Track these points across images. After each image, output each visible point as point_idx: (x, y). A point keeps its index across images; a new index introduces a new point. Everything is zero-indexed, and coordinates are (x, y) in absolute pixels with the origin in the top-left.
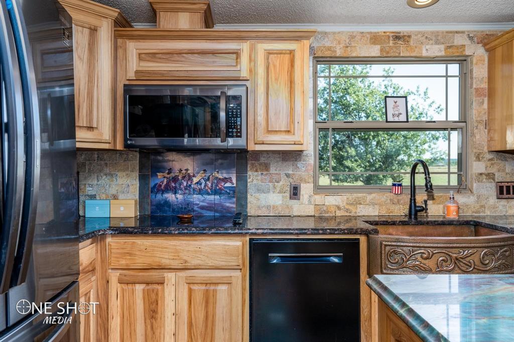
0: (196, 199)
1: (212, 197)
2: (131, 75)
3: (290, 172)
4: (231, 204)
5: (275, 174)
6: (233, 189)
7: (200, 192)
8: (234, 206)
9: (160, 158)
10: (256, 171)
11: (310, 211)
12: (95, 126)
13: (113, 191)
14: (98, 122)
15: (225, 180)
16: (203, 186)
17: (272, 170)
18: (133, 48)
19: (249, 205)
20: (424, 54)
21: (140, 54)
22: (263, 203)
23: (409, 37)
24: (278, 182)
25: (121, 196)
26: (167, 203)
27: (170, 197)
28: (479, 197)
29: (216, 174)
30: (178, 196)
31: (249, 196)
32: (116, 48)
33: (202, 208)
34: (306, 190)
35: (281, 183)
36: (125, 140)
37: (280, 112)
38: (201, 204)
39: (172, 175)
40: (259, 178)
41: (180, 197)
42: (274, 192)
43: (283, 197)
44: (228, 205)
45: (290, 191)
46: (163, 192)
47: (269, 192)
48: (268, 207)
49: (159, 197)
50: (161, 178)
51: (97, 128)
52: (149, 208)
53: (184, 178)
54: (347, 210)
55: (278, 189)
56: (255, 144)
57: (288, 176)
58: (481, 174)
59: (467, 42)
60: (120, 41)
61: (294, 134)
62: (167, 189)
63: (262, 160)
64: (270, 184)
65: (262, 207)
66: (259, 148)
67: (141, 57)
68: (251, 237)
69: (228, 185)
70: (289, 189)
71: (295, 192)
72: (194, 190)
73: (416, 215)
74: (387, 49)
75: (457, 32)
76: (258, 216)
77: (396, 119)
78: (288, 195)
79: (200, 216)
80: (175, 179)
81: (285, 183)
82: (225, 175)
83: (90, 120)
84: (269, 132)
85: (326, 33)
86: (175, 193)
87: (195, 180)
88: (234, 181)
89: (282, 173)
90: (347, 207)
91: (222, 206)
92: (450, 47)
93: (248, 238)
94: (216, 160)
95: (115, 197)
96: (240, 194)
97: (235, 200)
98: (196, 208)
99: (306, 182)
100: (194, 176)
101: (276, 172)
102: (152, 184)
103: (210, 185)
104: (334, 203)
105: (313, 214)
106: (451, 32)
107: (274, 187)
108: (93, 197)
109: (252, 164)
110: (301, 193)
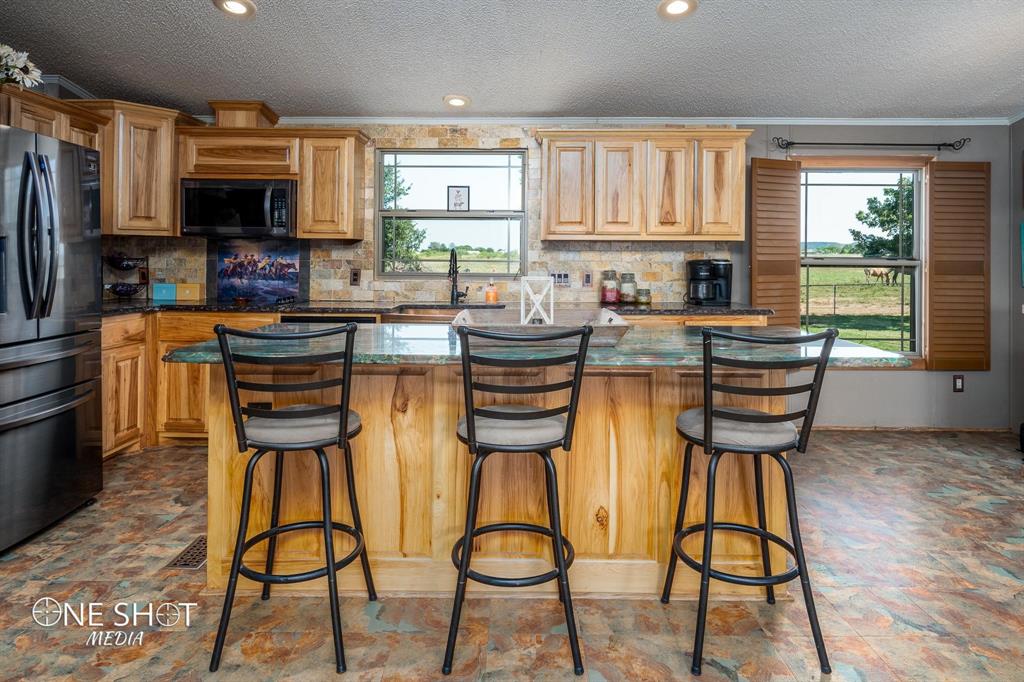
0: (261, 283)
1: (276, 282)
2: (191, 168)
3: (351, 260)
4: (294, 289)
5: (336, 260)
6: (296, 275)
7: (265, 277)
8: (297, 291)
9: (227, 244)
10: (319, 257)
11: (370, 296)
12: (153, 215)
13: (181, 275)
14: (156, 211)
15: (289, 266)
16: (267, 271)
17: (334, 257)
18: (192, 145)
19: (311, 291)
21: (199, 150)
22: (325, 288)
23: (466, 130)
24: (339, 268)
25: (189, 280)
26: (233, 287)
27: (236, 281)
29: (279, 260)
30: (244, 280)
31: (311, 282)
32: (177, 145)
33: (267, 292)
34: (367, 276)
35: (342, 269)
36: (182, 228)
37: (326, 203)
38: (266, 288)
39: (238, 260)
40: (321, 264)
41: (245, 281)
42: (335, 278)
43: (344, 282)
44: (291, 290)
45: (351, 277)
46: (229, 277)
47: (330, 278)
48: (329, 292)
49: (226, 281)
50: (228, 262)
51: (155, 218)
52: (216, 291)
53: (249, 263)
54: (406, 296)
55: (339, 275)
56: (304, 232)
57: (348, 261)
58: (534, 262)
59: (521, 136)
60: (181, 137)
61: (338, 224)
62: (234, 273)
63: (324, 246)
64: (332, 270)
65: (324, 292)
66: (308, 236)
67: (201, 152)
69: (291, 270)
70: (349, 275)
71: (355, 278)
72: (259, 275)
73: (457, 299)
74: (445, 141)
75: (512, 126)
76: (320, 300)
77: (458, 208)
78: (348, 281)
79: (263, 300)
80: (241, 265)
81: (346, 270)
82: (289, 261)
83: (149, 210)
84: (316, 221)
86: (241, 278)
87: (260, 265)
88: (297, 267)
89: (343, 260)
90: (405, 293)
91: (286, 291)
92: (505, 140)
94: (281, 246)
95: (184, 281)
96: (303, 279)
97: (298, 285)
98: (260, 292)
99: (366, 269)
100: (259, 262)
101: (337, 258)
102: (219, 270)
103: (274, 270)
104: (393, 289)
105: (372, 299)
106: (506, 126)
107: (336, 273)
108: (162, 281)
109: (314, 251)
110: (361, 279)
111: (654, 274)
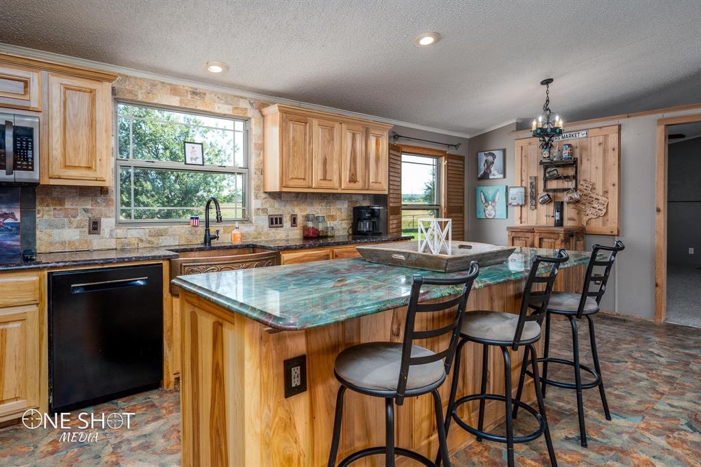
3: (89, 207)
5: (70, 209)
10: (48, 206)
11: (112, 244)
15: (5, 216)
17: (68, 205)
19: (38, 242)
20: (217, 110)
22: (57, 239)
23: (205, 94)
24: (75, 217)
28: (257, 227)
31: (39, 232)
34: (107, 224)
35: (78, 218)
37: (79, 147)
40: (52, 213)
42: (69, 227)
43: (80, 232)
45: (89, 226)
47: (63, 227)
48: (63, 243)
54: (149, 242)
55: (75, 225)
56: (50, 178)
57: (86, 211)
58: (258, 209)
59: (249, 107)
61: (95, 170)
63: (55, 194)
64: (66, 219)
65: (56, 243)
66: (53, 182)
68: (49, 271)
70: (87, 224)
71: (95, 227)
73: (210, 243)
74: (186, 101)
75: (241, 97)
76: (50, 253)
77: (194, 162)
78: (86, 230)
81: (83, 218)
82: (5, 211)
84: (66, 167)
85: (127, 76)
88: (18, 216)
89: (80, 208)
90: (149, 239)
92: (236, 108)
93: (46, 272)
96: (26, 230)
99: (106, 217)
101: (72, 207)
104: (137, 235)
105: (114, 247)
106: (237, 97)
107: (70, 222)
109: (42, 199)
110: (102, 228)
111: (332, 216)
